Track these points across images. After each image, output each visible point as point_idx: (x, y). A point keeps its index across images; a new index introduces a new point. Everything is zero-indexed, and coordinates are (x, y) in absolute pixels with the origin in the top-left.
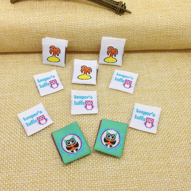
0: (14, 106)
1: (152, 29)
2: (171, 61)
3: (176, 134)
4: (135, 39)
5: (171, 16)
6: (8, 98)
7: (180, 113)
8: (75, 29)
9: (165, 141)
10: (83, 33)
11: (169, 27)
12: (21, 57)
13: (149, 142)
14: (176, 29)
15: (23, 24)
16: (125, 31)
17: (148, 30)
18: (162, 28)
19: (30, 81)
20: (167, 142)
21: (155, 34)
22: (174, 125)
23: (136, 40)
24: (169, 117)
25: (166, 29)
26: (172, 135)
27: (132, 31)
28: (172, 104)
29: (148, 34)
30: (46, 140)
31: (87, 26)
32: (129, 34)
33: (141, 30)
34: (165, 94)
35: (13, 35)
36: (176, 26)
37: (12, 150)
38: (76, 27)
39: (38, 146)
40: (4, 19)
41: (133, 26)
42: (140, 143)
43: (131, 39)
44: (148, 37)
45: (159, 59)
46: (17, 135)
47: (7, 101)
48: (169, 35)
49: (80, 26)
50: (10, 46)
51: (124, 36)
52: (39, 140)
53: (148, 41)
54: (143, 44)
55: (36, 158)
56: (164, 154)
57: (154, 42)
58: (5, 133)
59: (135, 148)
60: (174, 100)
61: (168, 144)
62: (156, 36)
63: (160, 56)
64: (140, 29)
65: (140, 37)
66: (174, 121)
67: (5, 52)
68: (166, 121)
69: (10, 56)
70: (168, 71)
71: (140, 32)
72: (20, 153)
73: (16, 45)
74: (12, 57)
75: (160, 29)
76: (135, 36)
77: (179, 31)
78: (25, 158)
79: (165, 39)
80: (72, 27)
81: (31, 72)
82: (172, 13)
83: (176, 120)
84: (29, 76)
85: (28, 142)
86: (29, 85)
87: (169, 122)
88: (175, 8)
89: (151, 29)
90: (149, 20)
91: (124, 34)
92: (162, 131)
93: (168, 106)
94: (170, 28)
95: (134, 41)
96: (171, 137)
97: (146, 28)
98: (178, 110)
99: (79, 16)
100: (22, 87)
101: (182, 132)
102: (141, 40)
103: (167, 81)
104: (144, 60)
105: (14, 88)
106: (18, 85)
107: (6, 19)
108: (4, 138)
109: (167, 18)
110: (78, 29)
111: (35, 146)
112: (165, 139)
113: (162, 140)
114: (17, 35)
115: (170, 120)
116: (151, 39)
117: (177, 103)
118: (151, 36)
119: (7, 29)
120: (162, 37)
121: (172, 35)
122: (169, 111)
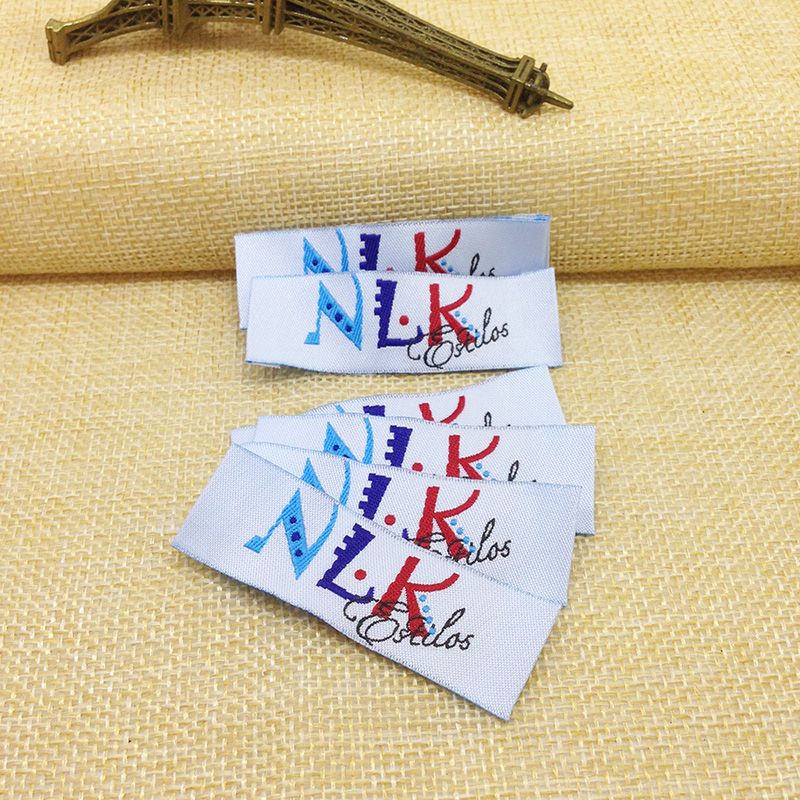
0: (36, 510)
2: (752, 319)
3: (781, 651)
4: (587, 217)
5: (750, 120)
8: (324, 171)
9: (728, 681)
10: (357, 188)
11: (742, 166)
12: (88, 294)
13: (650, 684)
14: (774, 174)
15: (98, 150)
16: (544, 181)
17: (644, 180)
18: (711, 170)
19: (116, 398)
20: (739, 688)
21: (678, 199)
22: (768, 605)
23: (593, 224)
24: (747, 567)
25: (726, 174)
26: (763, 655)
27: (575, 181)
28: (759, 507)
29: (647, 199)
30: (170, 667)
31: (377, 160)
32: (562, 197)
33: (615, 178)
34: (724, 462)
35: (55, 199)
36: (771, 163)
37: (11, 711)
38: (327, 160)
39: (135, 696)
40: (18, 126)
41: (579, 163)
42: (612, 688)
43: (572, 219)
44: (645, 209)
45: (695, 309)
48: (741, 201)
49: (346, 158)
50: (37, 244)
51: (541, 203)
52: (137, 666)
53: (646, 230)
54: (625, 241)
55: (120, 751)
56: (727, 745)
57: (674, 234)
59: (585, 713)
60: (769, 491)
61: (743, 698)
62: (680, 208)
63: (701, 293)
64: (609, 173)
65: (609, 209)
66: (770, 590)
67: (18, 272)
68: (729, 584)
69: (41, 291)
70: (736, 360)
71: (610, 186)
72: (48, 727)
73: (66, 242)
74: (49, 293)
75: (699, 174)
76: (587, 205)
78: (70, 754)
79: (724, 219)
80: (312, 162)
81: (124, 362)
82: (754, 106)
83: (779, 581)
84: (114, 377)
85: (88, 677)
86: (113, 414)
87: (744, 590)
88: (765, 84)
89: (658, 174)
90: (653, 136)
91: (542, 196)
92: (715, 631)
93: (741, 519)
94: (743, 172)
95: (584, 228)
96: (756, 661)
97: (639, 169)
98: (788, 538)
99: (341, 116)
100: (81, 424)
102: (615, 225)
103: (733, 403)
104: (631, 313)
105: (46, 430)
106: (64, 417)
107: (26, 127)
109: (729, 128)
110: (338, 171)
111: (118, 696)
112: (730, 670)
113: (712, 676)
114: (70, 199)
115: (752, 582)
116: (658, 221)
117: (783, 506)
118: (658, 207)
119: (29, 170)
120: (707, 209)
121: (755, 201)
122: (743, 539)
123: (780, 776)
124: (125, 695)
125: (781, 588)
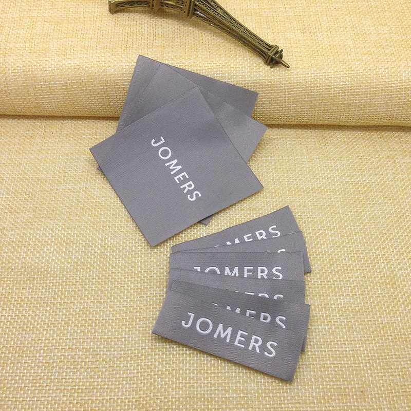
0: (91, 204)
1: (319, 92)
2: (350, 144)
3: (344, 262)
4: (290, 107)
5: (352, 72)
6: (83, 191)
7: (354, 230)
9: (325, 270)
11: (348, 90)
12: (103, 125)
14: (360, 93)
15: (110, 73)
16: (275, 93)
17: (312, 94)
18: (337, 91)
20: (328, 273)
21: (325, 101)
22: (341, 247)
23: (293, 109)
24: (336, 234)
25: (342, 93)
26: (338, 263)
27: (287, 93)
28: (343, 213)
29: (313, 101)
30: (140, 259)
32: (281, 99)
33: (301, 93)
34: (333, 198)
35: (94, 91)
36: (359, 89)
37: (88, 270)
39: (128, 268)
40: (81, 63)
41: (288, 87)
43: (285, 107)
44: (312, 104)
45: (329, 140)
46: (96, 249)
47: (81, 195)
48: (347, 103)
50: (86, 106)
51: (273, 101)
52: (129, 258)
53: (313, 112)
54: (304, 116)
55: (124, 284)
56: (322, 290)
57: (323, 114)
58: (78, 244)
60: (347, 208)
61: (329, 276)
62: (325, 105)
64: (299, 91)
65: (299, 104)
66: (343, 242)
67: (78, 115)
68: (329, 240)
69: (86, 123)
71: (299, 96)
72: (101, 276)
73: (96, 106)
74: (89, 124)
75: (332, 92)
76: (290, 102)
77: (364, 97)
78: (108, 284)
79: (341, 109)
82: (355, 67)
85: (113, 261)
87: (334, 242)
88: (360, 57)
89: (317, 92)
90: (316, 77)
91: (274, 98)
92: (323, 255)
93: (336, 217)
94: (349, 92)
95: (289, 111)
96: (335, 265)
97: (310, 90)
98: (352, 225)
99: (201, 65)
101: (353, 259)
103: (338, 175)
107: (84, 64)
108: (76, 252)
109: (345, 75)
111: (123, 267)
112: (326, 267)
113: (320, 269)
114: (99, 91)
115: (337, 239)
116: (317, 109)
117: (352, 213)
118: (317, 104)
119: (85, 80)
120: (335, 105)
121: (353, 103)
122: (336, 224)
123: (339, 301)
124: (125, 267)
125: (347, 241)
